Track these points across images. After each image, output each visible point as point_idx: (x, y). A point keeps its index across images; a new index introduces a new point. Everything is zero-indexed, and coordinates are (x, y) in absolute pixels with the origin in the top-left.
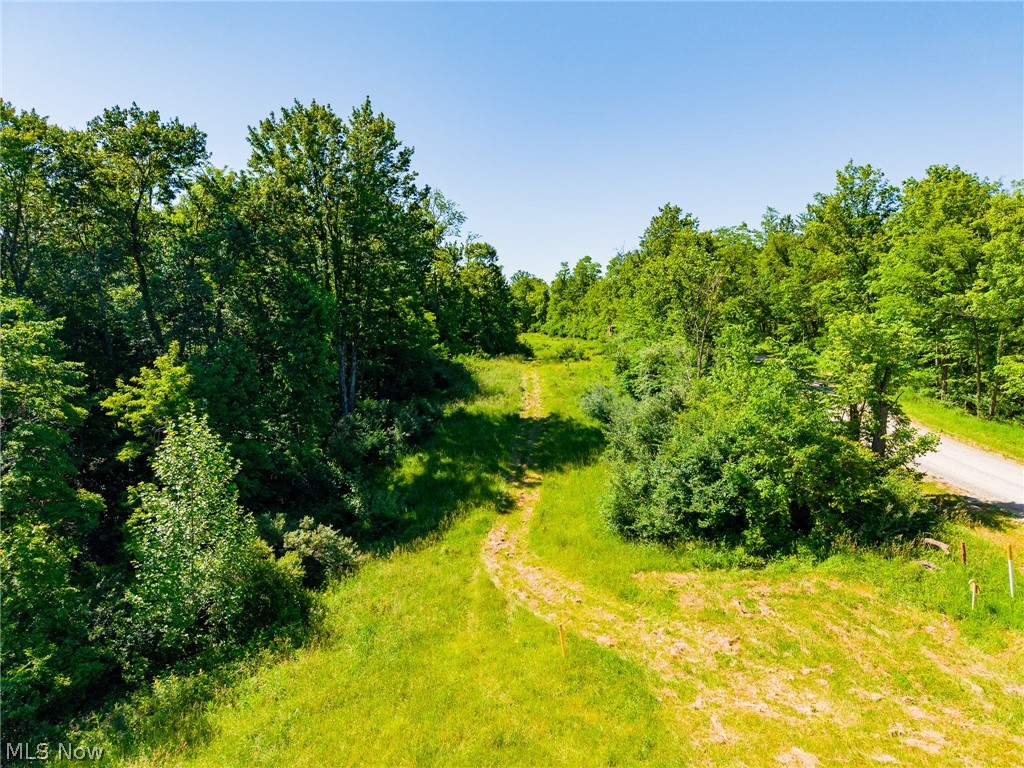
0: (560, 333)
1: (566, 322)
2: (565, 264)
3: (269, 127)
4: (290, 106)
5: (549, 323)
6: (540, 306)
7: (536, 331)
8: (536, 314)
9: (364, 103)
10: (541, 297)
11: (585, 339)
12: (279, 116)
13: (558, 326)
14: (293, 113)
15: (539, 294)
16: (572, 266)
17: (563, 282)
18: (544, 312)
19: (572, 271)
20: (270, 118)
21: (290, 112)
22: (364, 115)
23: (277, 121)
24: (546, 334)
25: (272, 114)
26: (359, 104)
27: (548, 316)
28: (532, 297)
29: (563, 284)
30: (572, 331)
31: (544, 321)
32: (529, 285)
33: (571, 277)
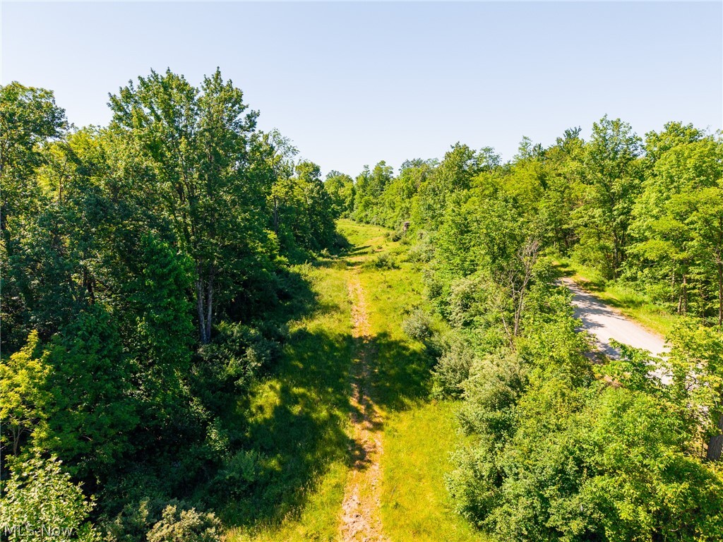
0: (364, 220)
1: (369, 212)
2: (366, 167)
3: (128, 95)
4: (146, 75)
5: (356, 212)
6: (348, 200)
7: (346, 218)
8: (346, 205)
9: (215, 72)
10: (350, 192)
11: (384, 226)
12: (137, 83)
13: (363, 214)
14: (150, 81)
15: (348, 189)
16: (372, 168)
17: (365, 179)
18: (352, 203)
19: (371, 172)
20: (128, 85)
21: (146, 80)
22: (215, 84)
23: (136, 88)
24: (354, 220)
25: (131, 82)
26: (210, 74)
27: (355, 206)
28: (343, 192)
29: (365, 181)
30: (374, 220)
31: (352, 210)
32: (340, 181)
33: (371, 176)
